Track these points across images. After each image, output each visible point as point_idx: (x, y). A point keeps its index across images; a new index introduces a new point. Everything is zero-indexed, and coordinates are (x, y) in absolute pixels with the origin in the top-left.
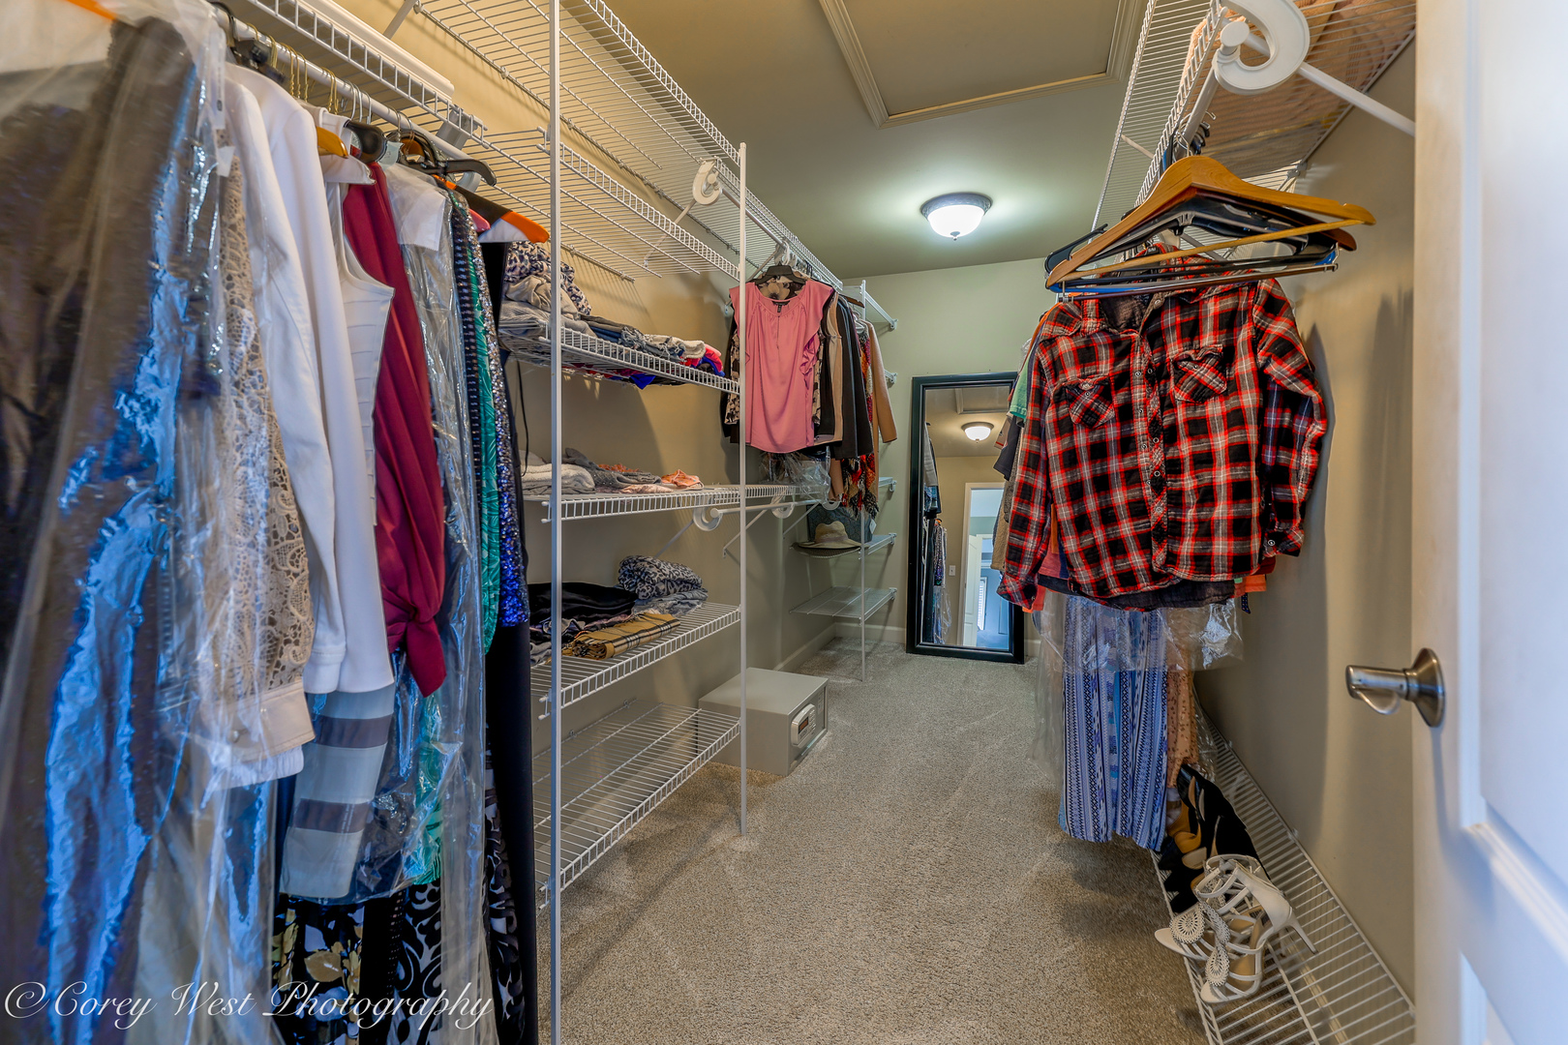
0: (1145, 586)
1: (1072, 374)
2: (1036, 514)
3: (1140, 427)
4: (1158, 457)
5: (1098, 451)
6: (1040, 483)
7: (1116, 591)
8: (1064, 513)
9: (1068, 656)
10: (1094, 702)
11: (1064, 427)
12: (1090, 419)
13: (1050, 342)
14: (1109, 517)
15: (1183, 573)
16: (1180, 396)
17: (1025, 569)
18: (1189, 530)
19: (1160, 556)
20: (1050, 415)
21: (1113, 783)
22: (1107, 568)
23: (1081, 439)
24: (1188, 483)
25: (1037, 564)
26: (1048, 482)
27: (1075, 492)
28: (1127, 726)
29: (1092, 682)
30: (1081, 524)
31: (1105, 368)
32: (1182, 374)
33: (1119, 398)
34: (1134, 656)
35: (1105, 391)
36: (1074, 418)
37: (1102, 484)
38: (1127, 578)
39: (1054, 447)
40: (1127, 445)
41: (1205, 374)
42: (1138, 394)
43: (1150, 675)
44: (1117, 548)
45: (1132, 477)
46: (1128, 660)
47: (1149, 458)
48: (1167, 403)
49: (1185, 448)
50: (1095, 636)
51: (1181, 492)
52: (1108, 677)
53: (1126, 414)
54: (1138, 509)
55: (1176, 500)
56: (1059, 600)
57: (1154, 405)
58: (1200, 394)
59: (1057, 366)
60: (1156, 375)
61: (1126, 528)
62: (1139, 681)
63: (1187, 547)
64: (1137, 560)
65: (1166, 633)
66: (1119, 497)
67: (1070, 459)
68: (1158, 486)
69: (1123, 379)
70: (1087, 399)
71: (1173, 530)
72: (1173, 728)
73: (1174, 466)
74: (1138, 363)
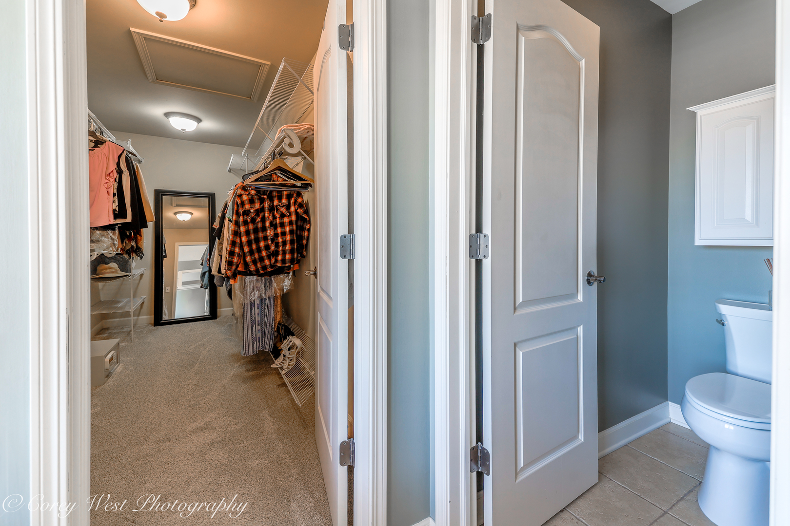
0: (269, 270)
1: (247, 207)
2: (237, 250)
3: (267, 224)
4: (272, 233)
5: (256, 231)
6: (238, 240)
7: (261, 272)
8: (246, 249)
9: (245, 297)
10: (253, 311)
11: (246, 223)
12: (253, 221)
13: (240, 196)
14: (259, 250)
15: (279, 265)
16: (278, 216)
17: (234, 268)
18: (281, 253)
19: (273, 260)
20: (241, 219)
21: (259, 335)
22: (259, 265)
23: (251, 227)
24: (280, 240)
25: (237, 266)
26: (241, 240)
27: (249, 243)
28: (263, 316)
29: (252, 304)
30: (251, 253)
31: (257, 206)
32: (278, 210)
33: (261, 215)
34: (265, 294)
35: (258, 212)
36: (249, 220)
37: (257, 241)
38: (264, 268)
39: (242, 229)
40: (264, 229)
41: (283, 210)
42: (267, 214)
43: (270, 298)
44: (262, 259)
45: (265, 238)
46: (263, 295)
47: (270, 233)
48: (274, 218)
49: (279, 230)
50: (254, 290)
51: (278, 243)
52: (257, 302)
53: (263, 220)
54: (267, 247)
55: (277, 245)
56: (241, 279)
57: (271, 218)
58: (283, 216)
59: (243, 204)
60: (272, 209)
61: (264, 253)
62: (267, 301)
63: (280, 257)
64: (267, 262)
65: (275, 285)
66: (262, 244)
67: (248, 233)
68: (272, 240)
69: (262, 210)
70: (252, 215)
71: (276, 253)
72: (276, 313)
73: (276, 235)
74: (266, 205)
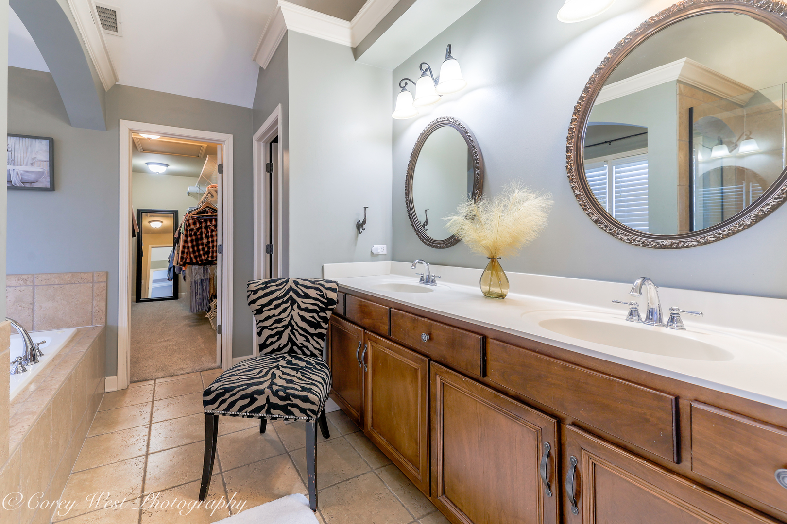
0: (204, 262)
1: (192, 226)
2: (186, 250)
3: (204, 236)
4: (206, 241)
5: (197, 240)
6: (187, 245)
7: (200, 263)
8: (191, 250)
9: (192, 279)
10: (197, 287)
11: (191, 235)
12: (195, 234)
13: (188, 220)
14: (199, 251)
15: (210, 259)
16: (210, 231)
17: (184, 260)
18: (211, 252)
19: (206, 256)
20: (188, 233)
21: (200, 301)
22: (198, 259)
23: (194, 237)
24: (211, 245)
25: (186, 259)
26: (188, 245)
27: (193, 247)
28: (203, 290)
29: (196, 282)
30: (194, 252)
31: (198, 226)
32: (210, 228)
33: (200, 231)
34: (204, 276)
35: (198, 229)
36: (193, 234)
37: (198, 245)
38: (202, 260)
39: (189, 239)
40: (202, 239)
41: (213, 228)
42: (203, 230)
43: (207, 279)
44: (200, 256)
45: (202, 244)
46: (203, 277)
47: (205, 241)
48: (208, 232)
49: (210, 239)
50: (197, 274)
51: (210, 246)
52: (199, 281)
53: (201, 234)
54: (203, 249)
55: (209, 248)
56: (190, 268)
57: (206, 232)
58: (212, 231)
59: (189, 225)
60: (206, 227)
61: (201, 252)
62: (205, 281)
63: (210, 255)
64: (203, 257)
65: (209, 271)
66: (200, 247)
67: (192, 241)
68: (206, 245)
69: (200, 228)
70: (195, 231)
71: (208, 253)
72: (210, 289)
73: (208, 242)
74: (203, 225)
